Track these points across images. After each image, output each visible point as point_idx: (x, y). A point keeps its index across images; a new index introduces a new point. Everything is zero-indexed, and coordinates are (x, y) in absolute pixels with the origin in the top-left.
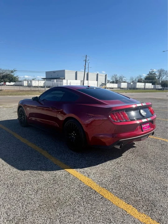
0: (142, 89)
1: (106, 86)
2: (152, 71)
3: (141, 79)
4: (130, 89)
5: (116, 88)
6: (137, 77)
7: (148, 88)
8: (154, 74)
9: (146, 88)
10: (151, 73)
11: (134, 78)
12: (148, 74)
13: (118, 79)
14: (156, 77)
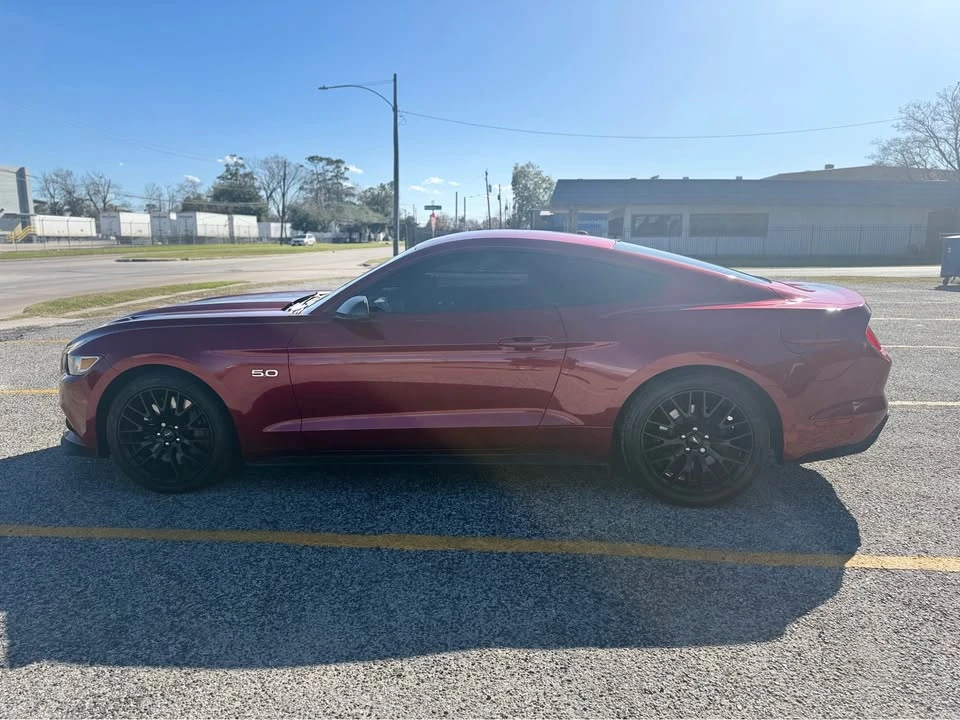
0: (224, 240)
1: (29, 230)
2: (236, 164)
3: (199, 197)
4: (173, 240)
5: (87, 238)
6: (176, 188)
7: (247, 235)
8: (246, 175)
9: (236, 234)
10: (231, 173)
11: (164, 191)
12: (220, 174)
13: (81, 192)
14: (260, 188)
